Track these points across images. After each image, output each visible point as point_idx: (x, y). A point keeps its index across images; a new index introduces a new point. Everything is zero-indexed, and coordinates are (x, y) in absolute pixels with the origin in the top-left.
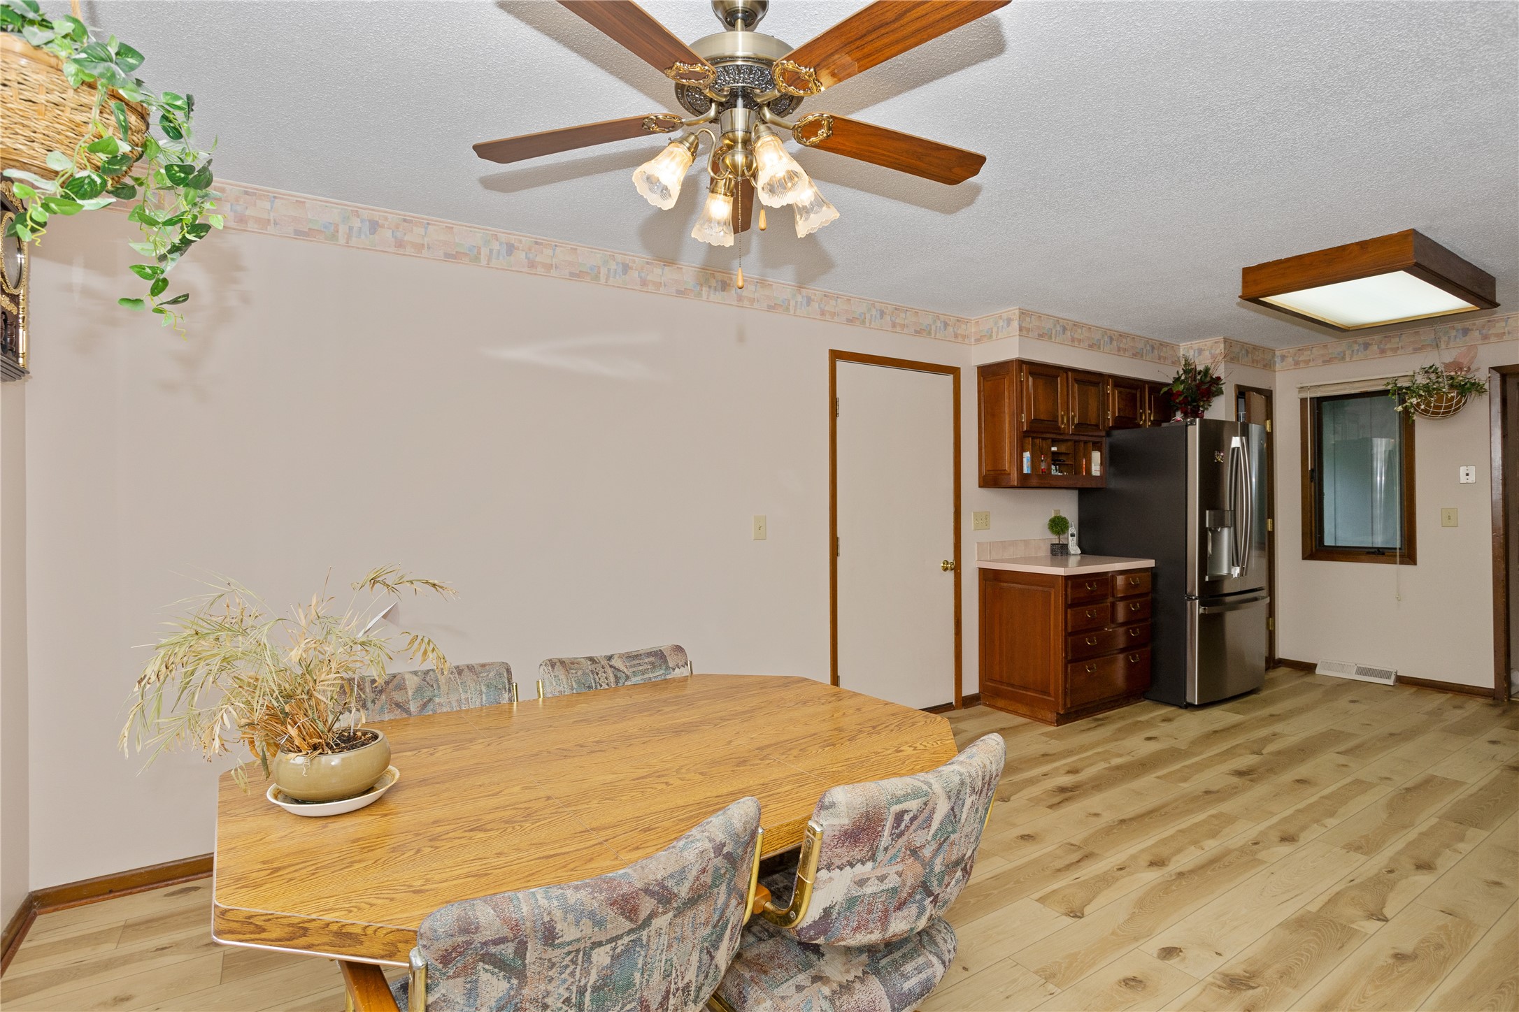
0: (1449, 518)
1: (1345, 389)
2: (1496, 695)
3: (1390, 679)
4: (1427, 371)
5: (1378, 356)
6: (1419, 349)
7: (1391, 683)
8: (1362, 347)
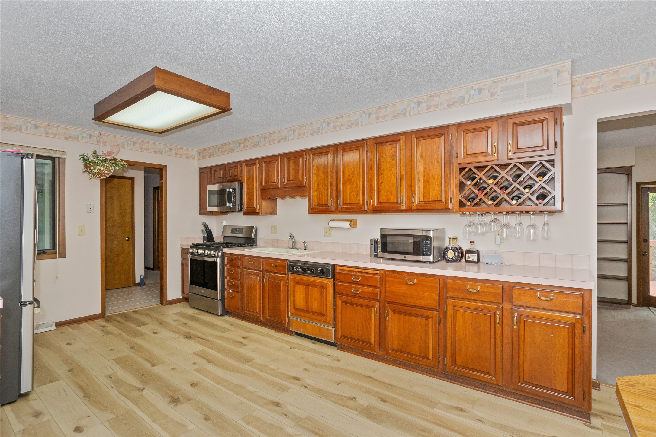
2: (102, 316)
3: (52, 326)
4: (95, 153)
5: (44, 135)
6: (68, 138)
7: (54, 328)
8: (34, 127)
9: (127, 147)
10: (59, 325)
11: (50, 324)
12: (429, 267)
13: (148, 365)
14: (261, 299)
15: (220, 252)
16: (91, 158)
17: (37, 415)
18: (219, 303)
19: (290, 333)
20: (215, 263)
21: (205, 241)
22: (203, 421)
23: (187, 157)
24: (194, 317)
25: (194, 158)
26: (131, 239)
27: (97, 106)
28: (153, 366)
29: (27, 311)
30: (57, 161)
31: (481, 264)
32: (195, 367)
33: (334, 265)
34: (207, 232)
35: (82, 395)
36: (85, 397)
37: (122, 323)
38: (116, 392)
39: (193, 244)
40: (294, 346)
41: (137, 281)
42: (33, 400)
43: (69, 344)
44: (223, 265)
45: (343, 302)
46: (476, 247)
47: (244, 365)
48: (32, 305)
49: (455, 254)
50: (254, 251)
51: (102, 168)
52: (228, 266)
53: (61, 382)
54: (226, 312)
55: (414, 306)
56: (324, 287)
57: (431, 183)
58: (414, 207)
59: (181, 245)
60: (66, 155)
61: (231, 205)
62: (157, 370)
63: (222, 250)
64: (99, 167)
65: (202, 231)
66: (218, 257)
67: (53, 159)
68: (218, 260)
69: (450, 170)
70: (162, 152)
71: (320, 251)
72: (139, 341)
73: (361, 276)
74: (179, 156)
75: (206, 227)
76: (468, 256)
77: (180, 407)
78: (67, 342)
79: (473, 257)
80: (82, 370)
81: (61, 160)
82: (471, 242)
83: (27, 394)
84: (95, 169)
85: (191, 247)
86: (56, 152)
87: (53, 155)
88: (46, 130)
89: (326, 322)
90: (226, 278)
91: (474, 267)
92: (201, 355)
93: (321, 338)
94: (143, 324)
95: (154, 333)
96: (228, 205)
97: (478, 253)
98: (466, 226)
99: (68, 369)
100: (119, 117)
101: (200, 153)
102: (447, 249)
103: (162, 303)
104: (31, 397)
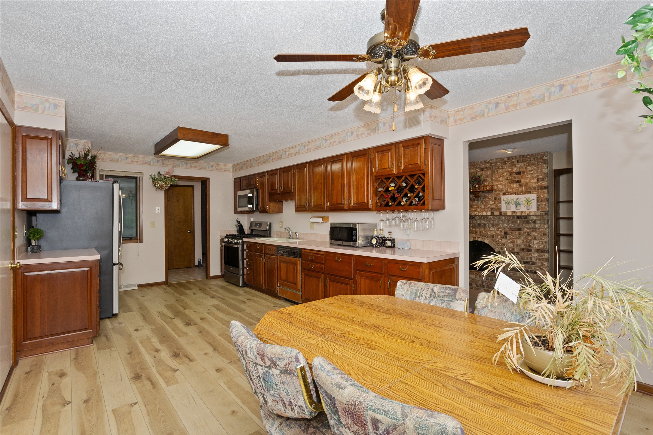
0: (153, 225)
1: (120, 174)
2: (166, 283)
3: (136, 287)
4: (159, 173)
5: (131, 163)
6: (145, 164)
7: (137, 288)
8: (125, 158)
9: (182, 166)
10: (140, 286)
11: (134, 285)
12: (356, 250)
13: (182, 309)
14: (264, 274)
15: (241, 241)
16: (157, 177)
17: (120, 323)
18: (241, 277)
19: (280, 298)
20: (238, 248)
21: (238, 233)
22: (198, 333)
23: (225, 171)
24: (224, 286)
25: (230, 171)
26: (192, 232)
27: (156, 145)
28: (185, 309)
29: (116, 268)
30: (138, 178)
31: (396, 249)
32: (208, 311)
33: (301, 248)
34: (239, 226)
35: (142, 318)
36: (143, 319)
37: (176, 288)
38: (160, 319)
39: (227, 235)
40: (277, 305)
41: (197, 263)
42: (119, 318)
43: (143, 296)
44: (243, 250)
45: (306, 275)
46: (393, 236)
47: (238, 313)
48: (118, 266)
49: (377, 241)
50: (262, 240)
51: (162, 183)
52: (247, 251)
53: (134, 312)
54: (245, 285)
55: (341, 277)
56: (295, 264)
57: (360, 190)
58: (351, 208)
59: (220, 236)
60: (143, 175)
61: (251, 206)
62: (186, 311)
63: (242, 239)
64: (160, 183)
65: (236, 225)
66: (239, 244)
67: (136, 178)
68: (240, 246)
69: (370, 181)
70: (206, 169)
71: (307, 240)
72: (183, 297)
73: (314, 256)
74: (218, 170)
75: (239, 223)
76: (387, 243)
77: (189, 327)
78: (142, 295)
79: (389, 244)
80: (146, 308)
81: (141, 178)
82: (389, 232)
83: (116, 315)
84: (158, 184)
85: (225, 237)
86: (137, 173)
87: (136, 176)
88: (132, 160)
89: (296, 289)
90: (245, 259)
91: (389, 251)
92: (215, 306)
93: (295, 301)
94: (190, 289)
95: (193, 294)
96: (249, 206)
97: (393, 241)
98: (381, 221)
99: (139, 307)
100: (169, 152)
101: (234, 167)
102: (372, 238)
103: (207, 278)
104: (119, 316)
